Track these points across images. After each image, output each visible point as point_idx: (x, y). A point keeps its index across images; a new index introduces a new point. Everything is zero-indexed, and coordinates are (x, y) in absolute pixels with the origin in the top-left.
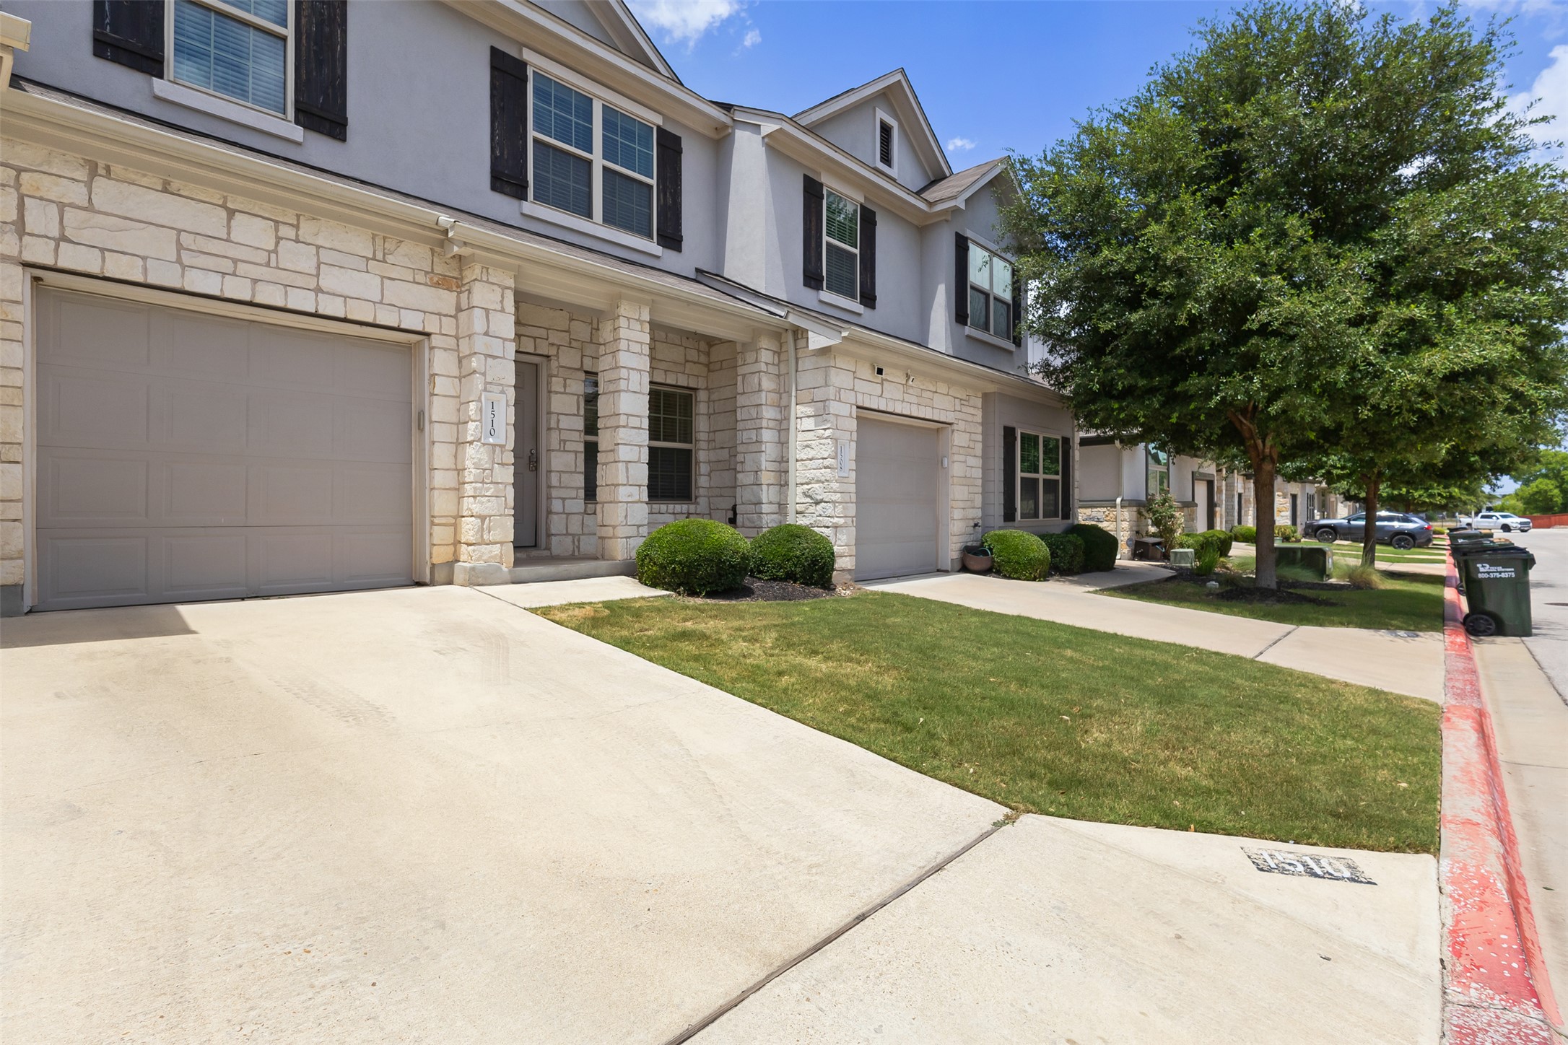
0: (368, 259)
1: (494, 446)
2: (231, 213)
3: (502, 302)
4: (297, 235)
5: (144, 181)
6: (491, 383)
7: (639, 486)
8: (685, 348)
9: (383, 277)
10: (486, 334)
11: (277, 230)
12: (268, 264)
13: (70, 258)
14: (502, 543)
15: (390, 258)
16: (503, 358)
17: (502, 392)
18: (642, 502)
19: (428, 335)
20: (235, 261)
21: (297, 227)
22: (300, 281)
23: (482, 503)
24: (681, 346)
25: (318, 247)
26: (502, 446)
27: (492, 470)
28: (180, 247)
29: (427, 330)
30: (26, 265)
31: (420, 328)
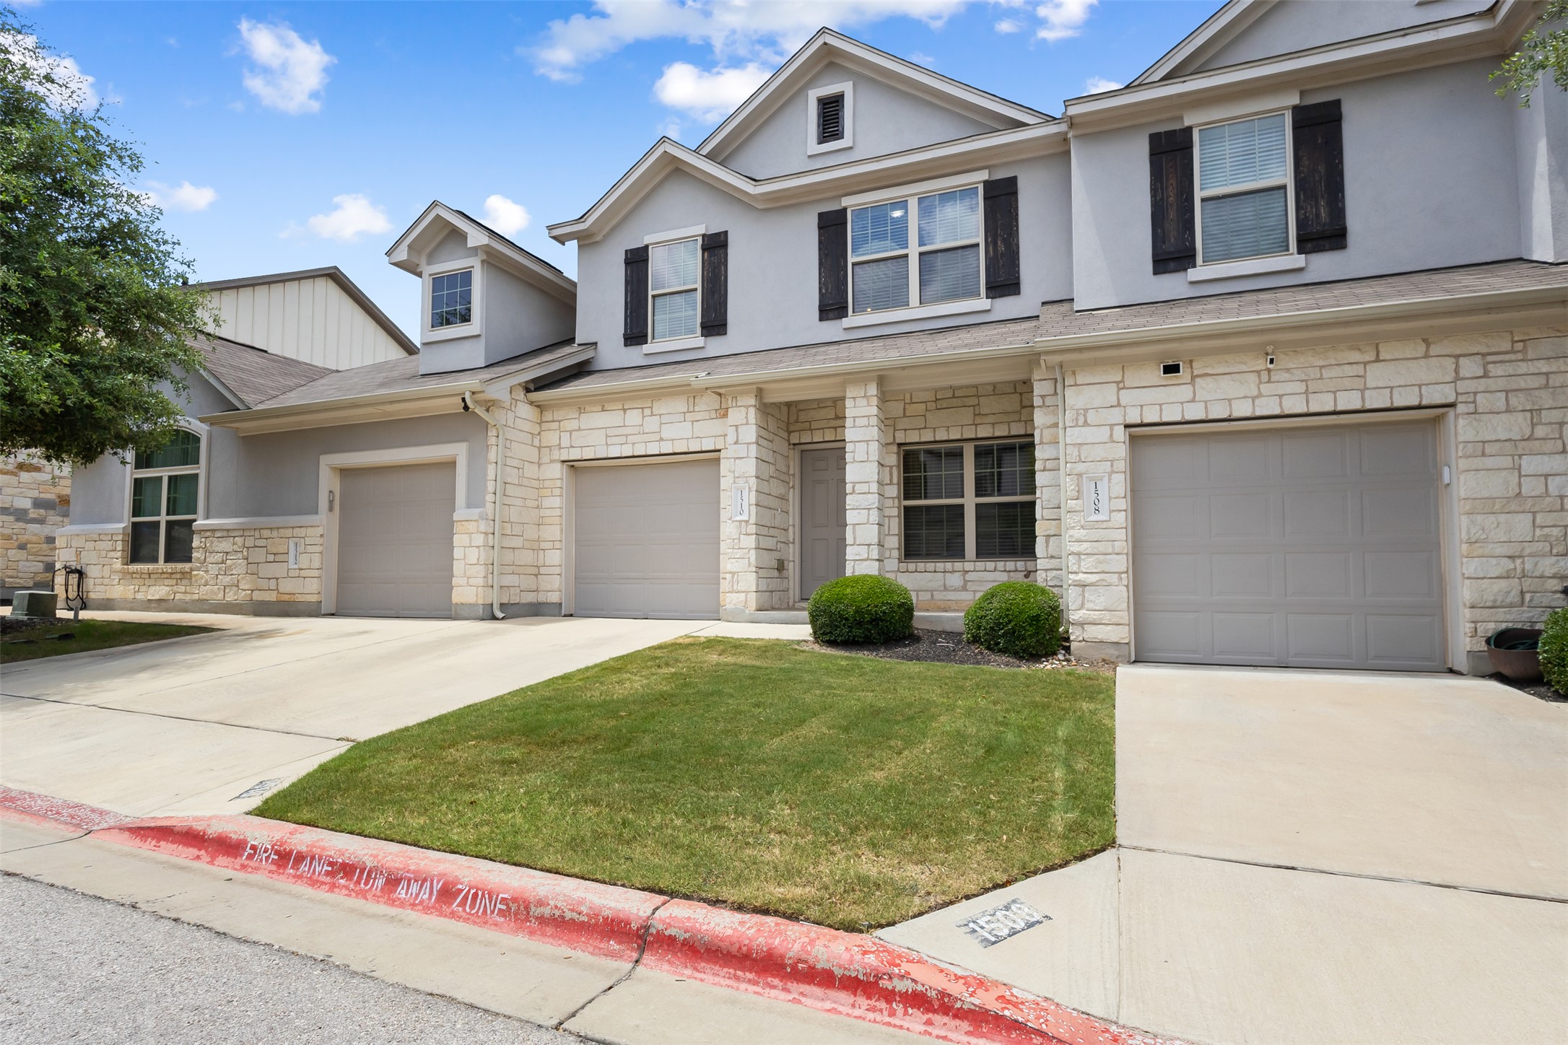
0: (684, 413)
1: (741, 521)
2: (625, 410)
3: (746, 418)
4: (652, 412)
5: (595, 409)
6: (738, 477)
7: (869, 545)
8: (1021, 394)
9: (693, 422)
10: (736, 443)
11: (643, 412)
12: (639, 433)
13: (575, 454)
14: (746, 592)
15: (697, 409)
16: (747, 457)
17: (747, 482)
18: (871, 560)
19: (719, 451)
20: (626, 436)
21: (651, 408)
22: (653, 437)
23: (732, 563)
24: (1016, 392)
25: (660, 415)
26: (747, 522)
27: (739, 539)
28: (607, 436)
29: (718, 448)
30: (564, 462)
31: (713, 448)
